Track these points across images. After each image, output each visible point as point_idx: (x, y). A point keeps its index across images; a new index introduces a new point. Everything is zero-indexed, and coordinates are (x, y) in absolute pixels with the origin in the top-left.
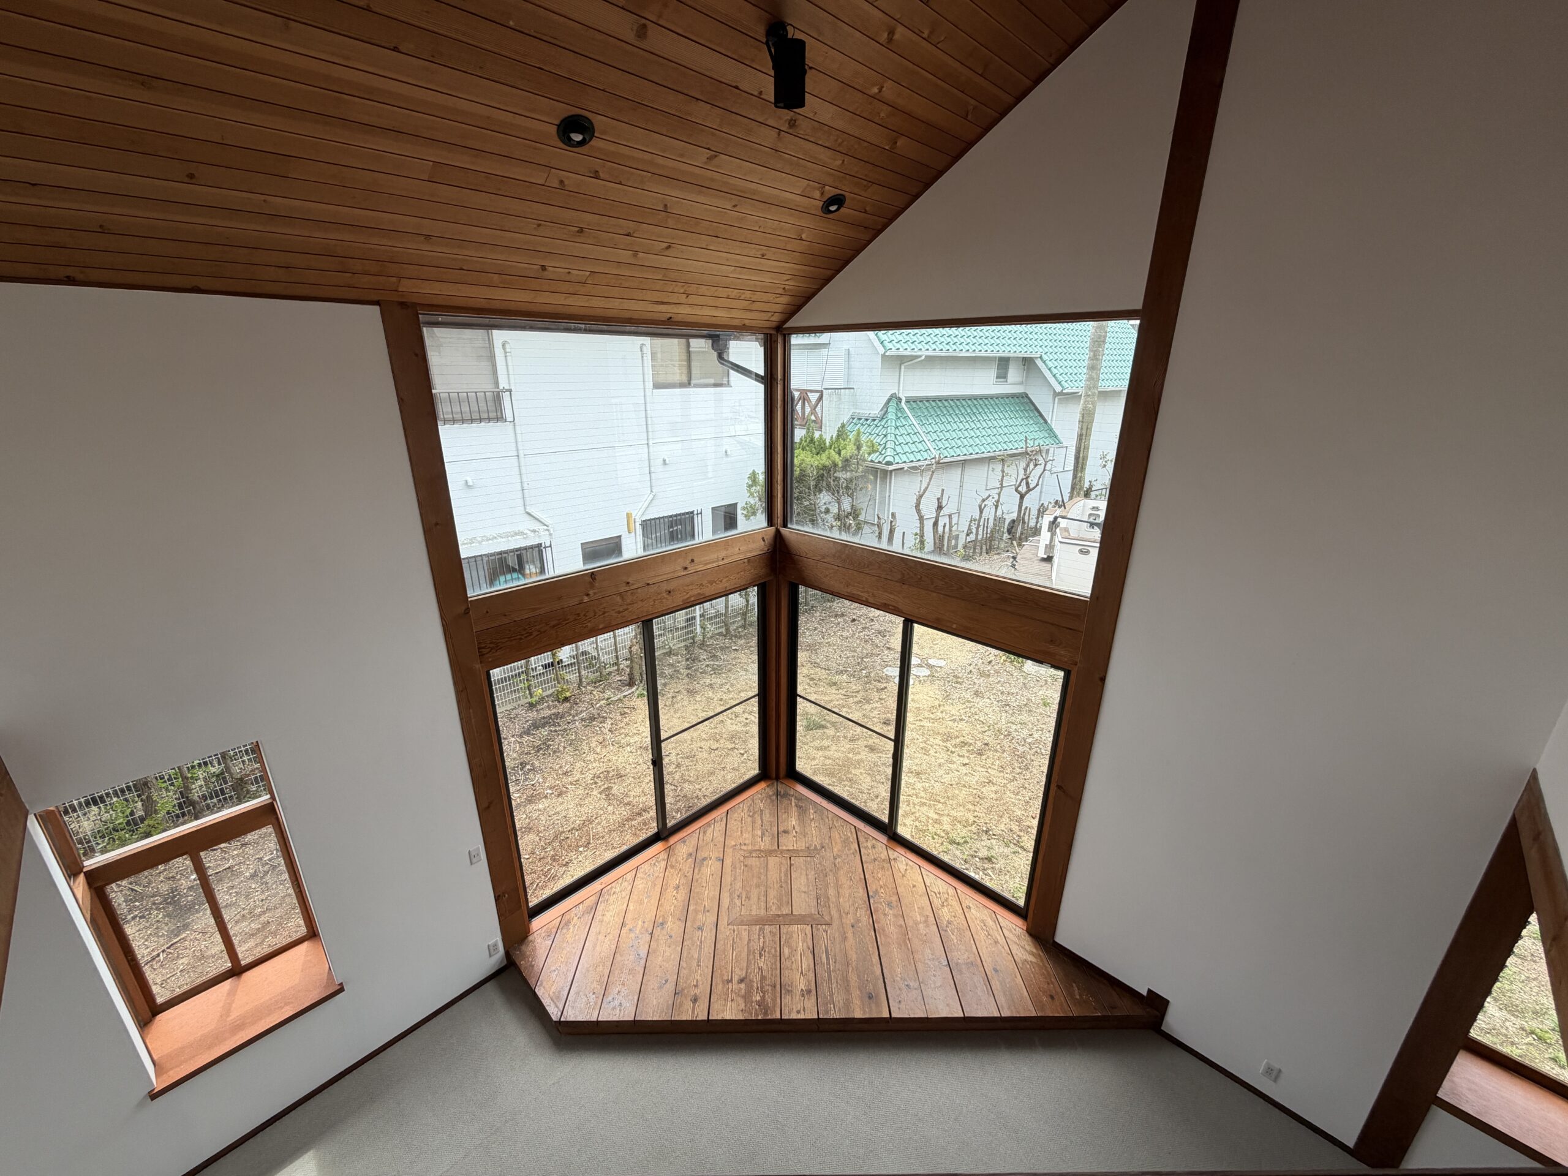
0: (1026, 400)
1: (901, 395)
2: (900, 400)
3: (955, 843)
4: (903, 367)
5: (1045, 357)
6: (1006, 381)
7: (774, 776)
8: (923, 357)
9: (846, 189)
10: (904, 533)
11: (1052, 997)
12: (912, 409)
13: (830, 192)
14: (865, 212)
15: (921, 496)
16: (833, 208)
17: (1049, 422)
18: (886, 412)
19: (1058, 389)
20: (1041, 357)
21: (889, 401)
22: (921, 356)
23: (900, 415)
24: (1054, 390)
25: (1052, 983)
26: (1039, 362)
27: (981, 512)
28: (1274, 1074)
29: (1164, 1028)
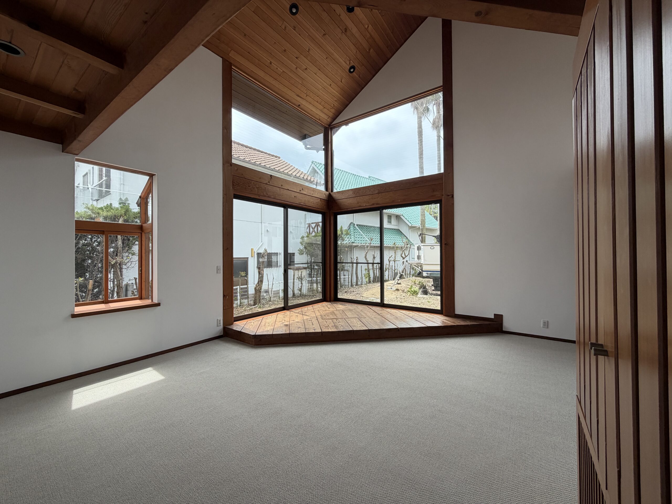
0: (399, 231)
1: (354, 223)
2: (354, 224)
6: (391, 224)
7: (329, 300)
9: (356, 65)
12: (359, 228)
15: (367, 253)
16: (352, 70)
17: (408, 238)
18: (350, 228)
21: (350, 224)
23: (355, 229)
24: (409, 226)
26: (402, 217)
27: (389, 262)
28: (546, 325)
29: (503, 330)
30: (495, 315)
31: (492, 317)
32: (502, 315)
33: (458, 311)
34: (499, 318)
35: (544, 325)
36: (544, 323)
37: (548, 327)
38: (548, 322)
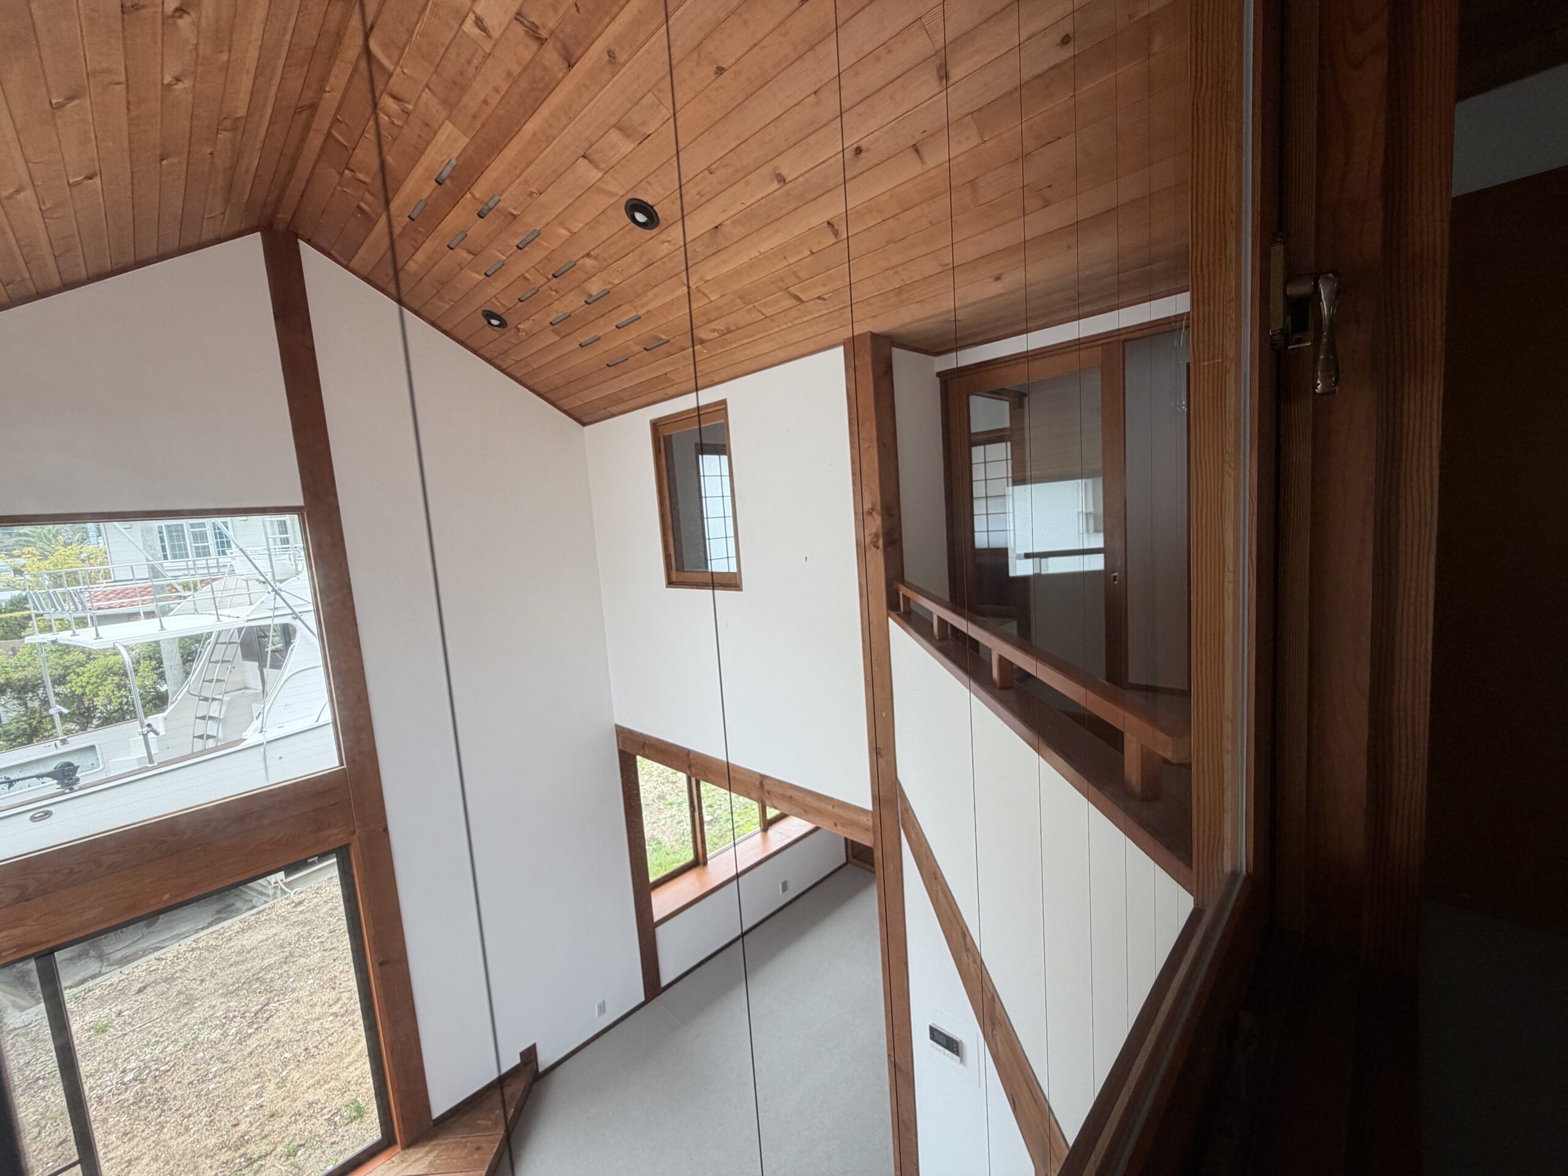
11: (478, 1148)
25: (467, 1142)
29: (541, 1069)
30: (521, 1055)
31: (515, 1063)
32: (533, 1046)
34: (529, 1055)
35: (599, 1010)
36: (600, 1007)
37: (605, 1011)
38: (605, 1000)
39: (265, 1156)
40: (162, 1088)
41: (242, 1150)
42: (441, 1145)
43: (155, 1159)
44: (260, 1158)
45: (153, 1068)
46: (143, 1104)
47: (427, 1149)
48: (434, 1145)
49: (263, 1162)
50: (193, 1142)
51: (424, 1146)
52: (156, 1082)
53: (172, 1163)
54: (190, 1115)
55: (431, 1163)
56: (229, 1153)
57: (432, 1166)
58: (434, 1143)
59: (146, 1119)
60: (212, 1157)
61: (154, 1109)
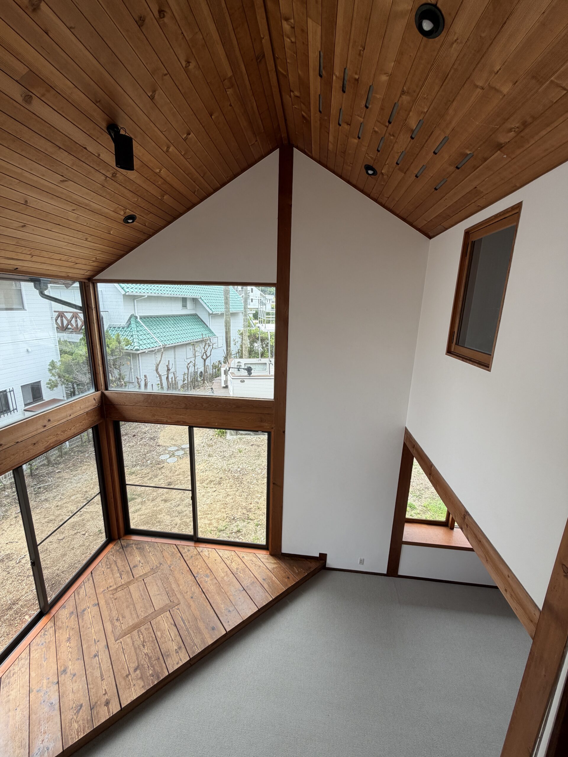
0: (197, 317)
1: (137, 315)
2: (136, 317)
3: (221, 531)
4: (135, 301)
5: (202, 298)
6: (187, 309)
7: (117, 537)
8: (146, 296)
9: (137, 213)
10: (152, 385)
11: (288, 578)
12: (144, 322)
13: (129, 212)
14: (145, 226)
15: (158, 365)
16: (130, 221)
17: (209, 326)
18: (130, 324)
19: (211, 312)
20: (201, 298)
21: (130, 318)
22: (145, 296)
23: (138, 325)
24: (209, 312)
25: (287, 571)
26: (200, 300)
27: (188, 370)
28: (362, 562)
29: (327, 566)
30: (320, 554)
31: (318, 555)
32: (326, 555)
33: (286, 549)
34: (323, 557)
35: (360, 562)
36: (361, 560)
37: (363, 564)
38: (364, 559)
39: (252, 520)
40: (243, 478)
41: (248, 513)
42: (280, 564)
43: (232, 499)
44: (250, 519)
45: (244, 471)
46: (238, 480)
47: (275, 561)
48: (278, 562)
49: (250, 521)
50: (241, 501)
51: (276, 560)
52: (243, 476)
53: (234, 503)
54: (244, 492)
55: (274, 568)
56: (246, 511)
57: (273, 570)
58: (278, 561)
59: (236, 485)
60: (242, 509)
61: (239, 484)
